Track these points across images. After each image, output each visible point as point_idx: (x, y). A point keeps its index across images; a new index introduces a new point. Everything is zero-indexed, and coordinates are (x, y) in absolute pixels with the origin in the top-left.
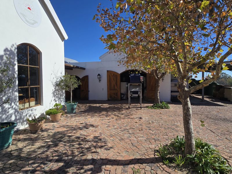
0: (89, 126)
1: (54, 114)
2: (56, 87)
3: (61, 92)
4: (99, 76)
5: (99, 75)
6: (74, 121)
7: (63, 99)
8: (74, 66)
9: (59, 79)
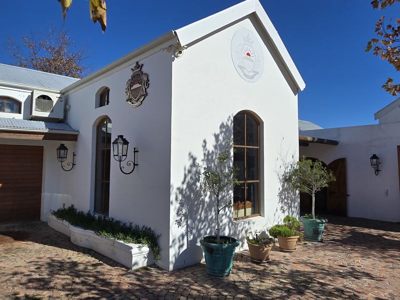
0: (359, 274)
1: (285, 236)
2: (284, 183)
3: (292, 194)
4: (375, 160)
5: (374, 157)
6: (323, 257)
7: (296, 208)
8: (314, 138)
9: (289, 169)
